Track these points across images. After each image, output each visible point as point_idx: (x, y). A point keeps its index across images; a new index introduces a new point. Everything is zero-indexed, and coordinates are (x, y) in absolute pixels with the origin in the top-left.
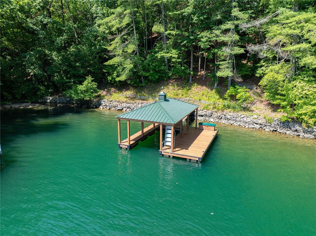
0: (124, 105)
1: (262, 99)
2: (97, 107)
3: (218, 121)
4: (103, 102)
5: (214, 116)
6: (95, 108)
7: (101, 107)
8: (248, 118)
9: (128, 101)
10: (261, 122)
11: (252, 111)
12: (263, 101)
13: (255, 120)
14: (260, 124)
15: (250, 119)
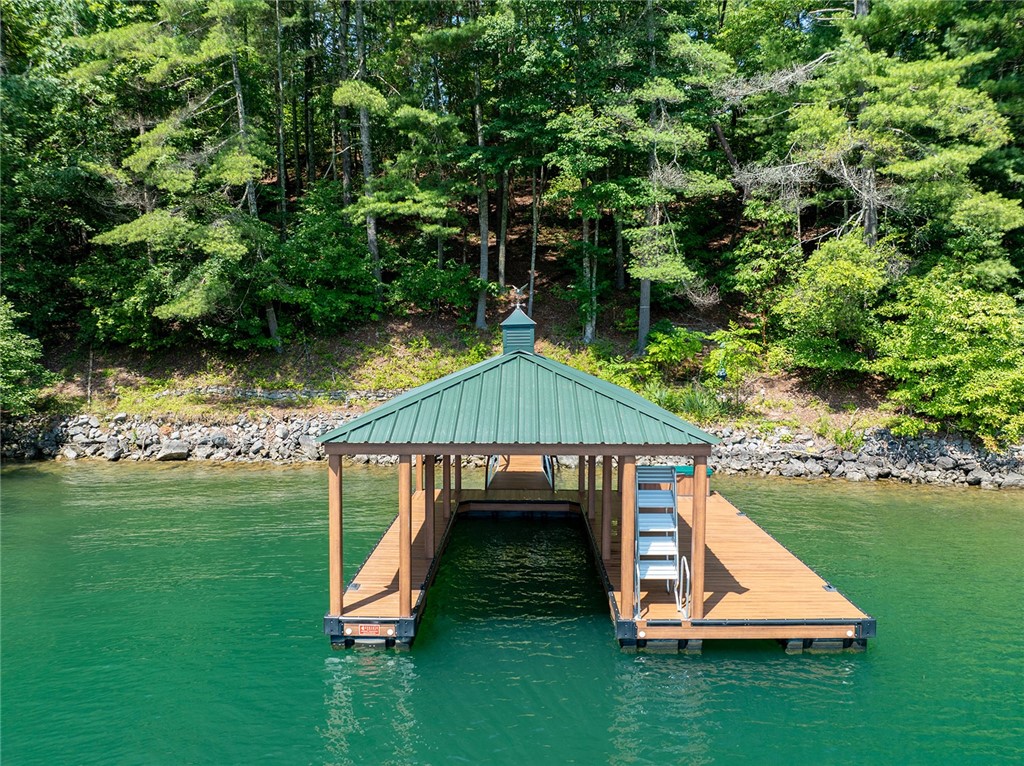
0: (197, 433)
2: (40, 456)
4: (79, 429)
6: (33, 459)
7: (68, 452)
8: (759, 441)
9: (217, 416)
10: (814, 450)
13: (789, 446)
14: (817, 458)
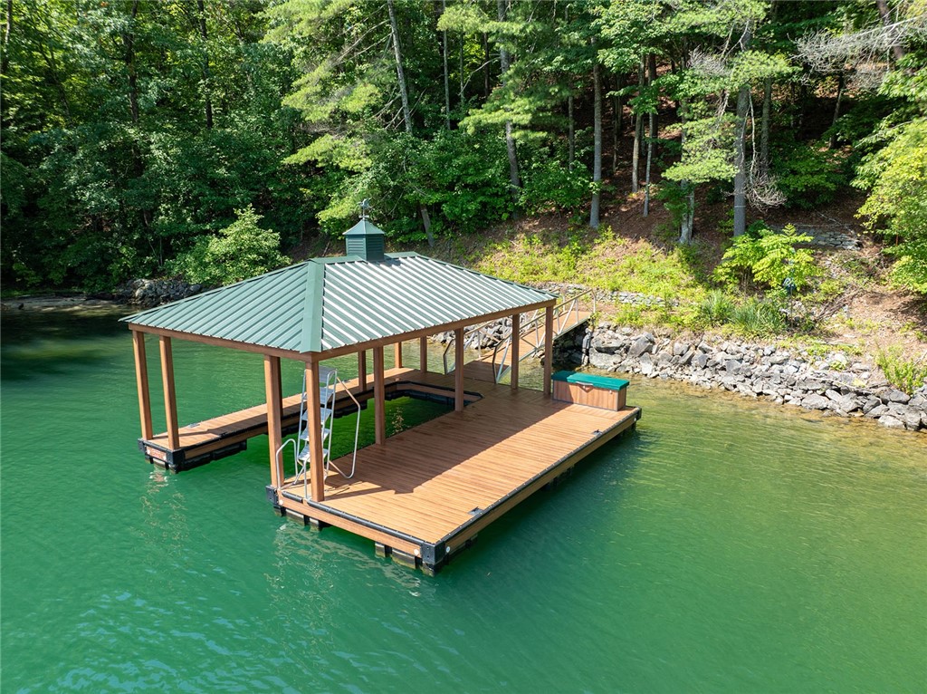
1: (879, 289)
3: (670, 373)
5: (661, 352)
8: (803, 365)
10: (864, 383)
11: (829, 335)
12: (882, 295)
13: (836, 374)
14: (859, 394)
15: (812, 368)
